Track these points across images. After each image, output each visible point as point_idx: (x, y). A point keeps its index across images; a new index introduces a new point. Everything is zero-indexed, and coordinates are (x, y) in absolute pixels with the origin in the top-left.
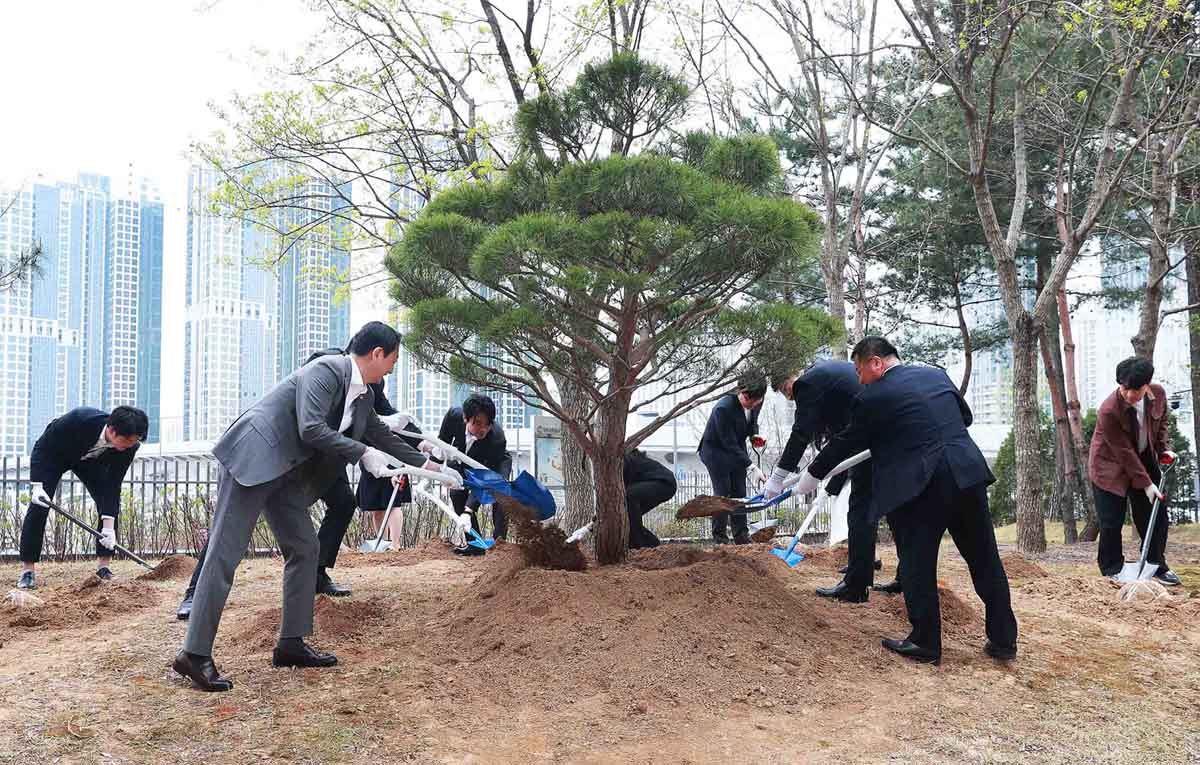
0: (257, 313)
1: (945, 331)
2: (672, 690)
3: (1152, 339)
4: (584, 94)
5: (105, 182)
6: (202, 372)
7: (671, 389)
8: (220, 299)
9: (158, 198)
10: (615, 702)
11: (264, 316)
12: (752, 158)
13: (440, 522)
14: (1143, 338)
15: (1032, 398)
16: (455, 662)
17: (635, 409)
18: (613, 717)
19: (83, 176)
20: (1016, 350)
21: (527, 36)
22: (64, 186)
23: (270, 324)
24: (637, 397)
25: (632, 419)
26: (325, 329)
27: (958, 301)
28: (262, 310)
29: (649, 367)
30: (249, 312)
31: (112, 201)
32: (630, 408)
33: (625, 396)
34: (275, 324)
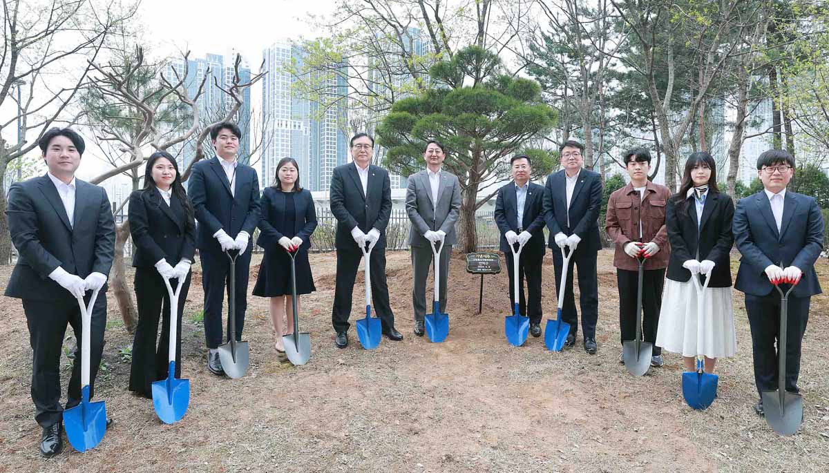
0: (299, 126)
1: (648, 142)
2: (491, 306)
3: (738, 150)
4: (458, 62)
5: (220, 58)
6: (271, 158)
7: (498, 181)
8: (280, 118)
9: (247, 66)
10: (468, 310)
11: (302, 128)
12: (527, 88)
13: (397, 237)
14: (733, 149)
15: (673, 180)
16: (405, 295)
17: (481, 190)
18: (468, 316)
19: (208, 55)
20: (666, 158)
21: (436, 12)
22: (200, 61)
23: (306, 132)
24: (481, 185)
25: (479, 194)
26: (335, 135)
27: (654, 127)
28: (302, 125)
29: (487, 172)
30: (295, 126)
31: (224, 68)
32: (479, 189)
33: (475, 186)
34: (308, 132)
